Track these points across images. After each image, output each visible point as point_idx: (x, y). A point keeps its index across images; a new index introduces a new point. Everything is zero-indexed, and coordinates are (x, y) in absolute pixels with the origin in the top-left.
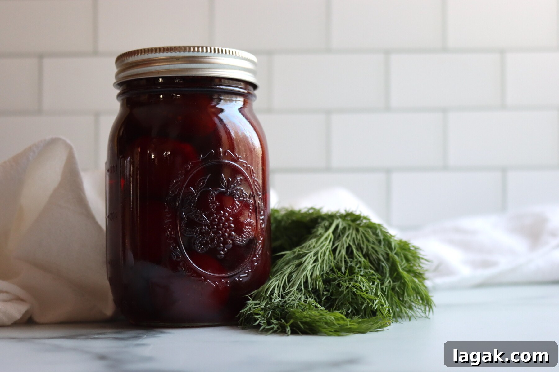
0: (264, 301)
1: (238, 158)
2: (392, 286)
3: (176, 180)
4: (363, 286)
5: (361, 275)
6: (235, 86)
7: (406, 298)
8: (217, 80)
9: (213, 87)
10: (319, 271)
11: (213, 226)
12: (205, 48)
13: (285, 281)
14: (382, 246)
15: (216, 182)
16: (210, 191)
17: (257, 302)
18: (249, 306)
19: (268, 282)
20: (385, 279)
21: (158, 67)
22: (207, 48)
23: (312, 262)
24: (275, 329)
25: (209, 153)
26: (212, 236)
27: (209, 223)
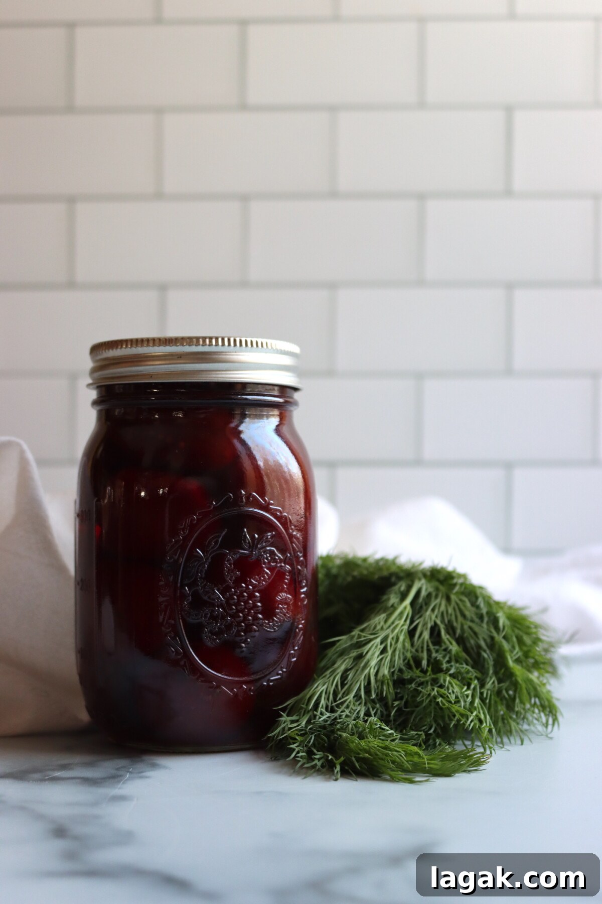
0: (305, 716)
1: (269, 504)
2: (496, 689)
3: (176, 539)
4: (453, 692)
5: (450, 676)
6: (266, 393)
7: (518, 707)
8: (239, 387)
9: (233, 397)
10: (388, 667)
11: (229, 605)
13: (337, 682)
14: (485, 625)
15: (235, 541)
16: (225, 555)
17: (294, 718)
18: (283, 726)
19: (311, 686)
20: (487, 677)
21: (152, 367)
22: (223, 340)
23: (378, 653)
24: (318, 767)
25: (226, 497)
26: (229, 621)
27: (224, 602)
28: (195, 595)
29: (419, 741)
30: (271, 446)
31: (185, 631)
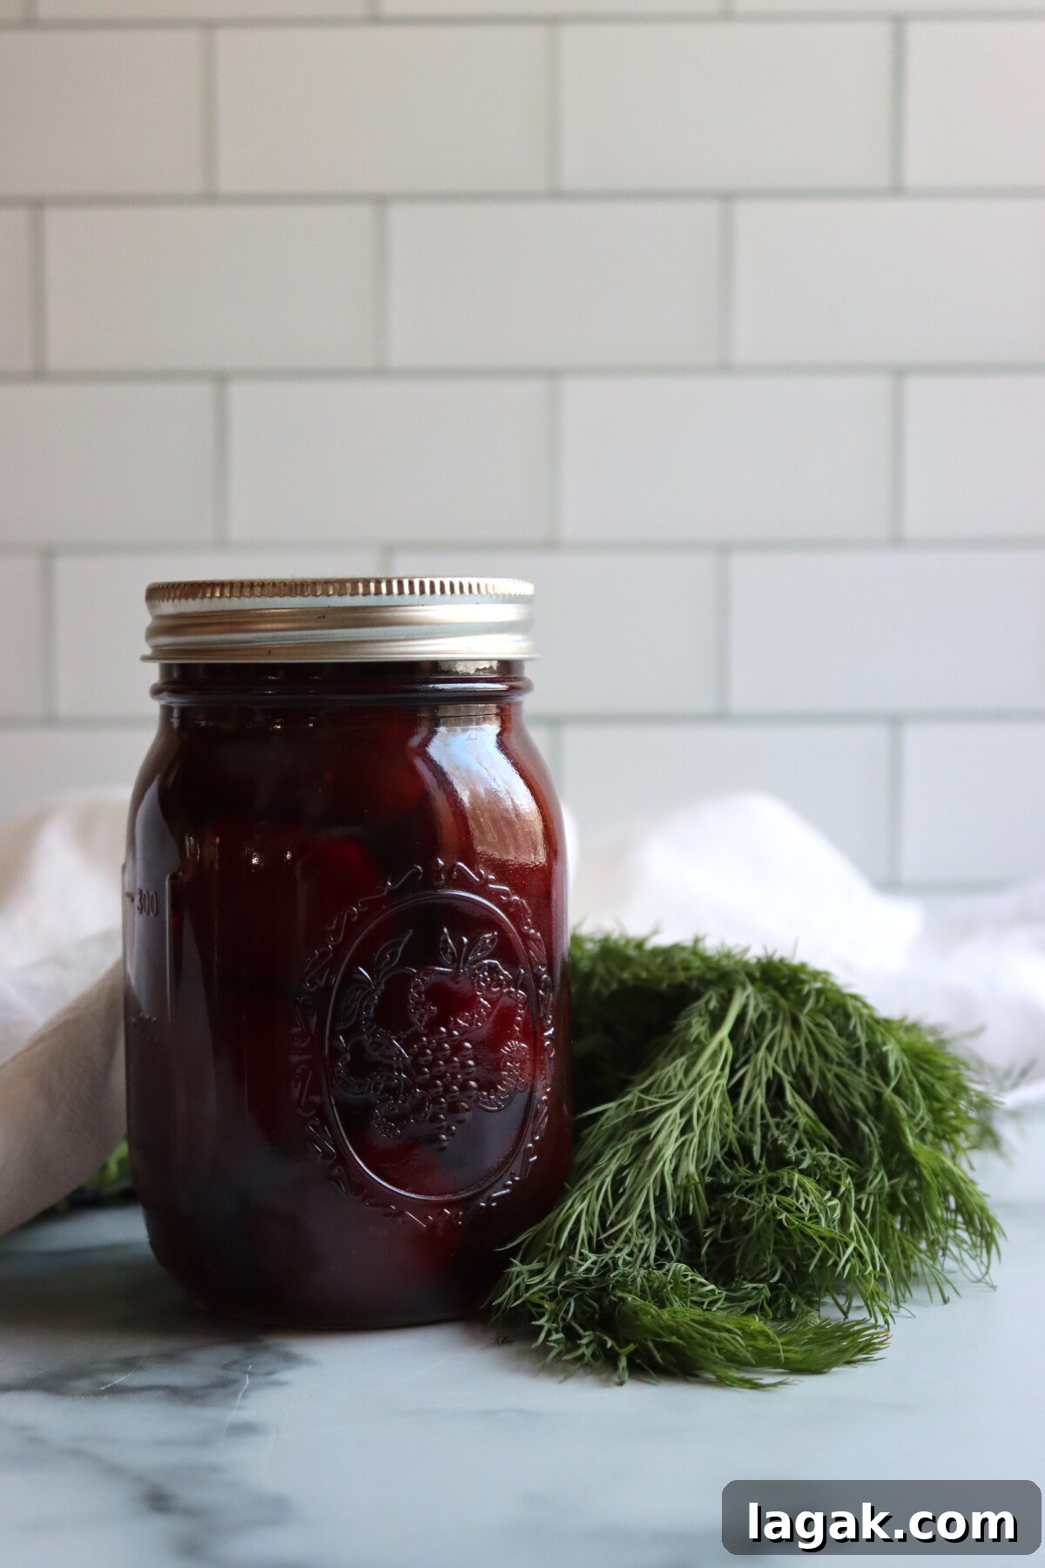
0: (553, 1263)
1: (487, 881)
2: (887, 1189)
3: (321, 951)
4: (807, 1201)
5: (802, 1172)
9: (418, 687)
10: (695, 1160)
11: (418, 1068)
12: (395, 584)
13: (606, 1192)
14: (863, 1072)
15: (427, 952)
16: (411, 977)
17: (535, 1266)
18: (516, 1282)
19: (561, 1203)
20: (868, 1171)
21: (269, 634)
22: (400, 584)
23: (676, 1133)
24: (586, 1360)
25: (409, 873)
26: (418, 1095)
27: (409, 1061)
28: (358, 1050)
29: (760, 1300)
30: (480, 764)
31: (339, 1116)
